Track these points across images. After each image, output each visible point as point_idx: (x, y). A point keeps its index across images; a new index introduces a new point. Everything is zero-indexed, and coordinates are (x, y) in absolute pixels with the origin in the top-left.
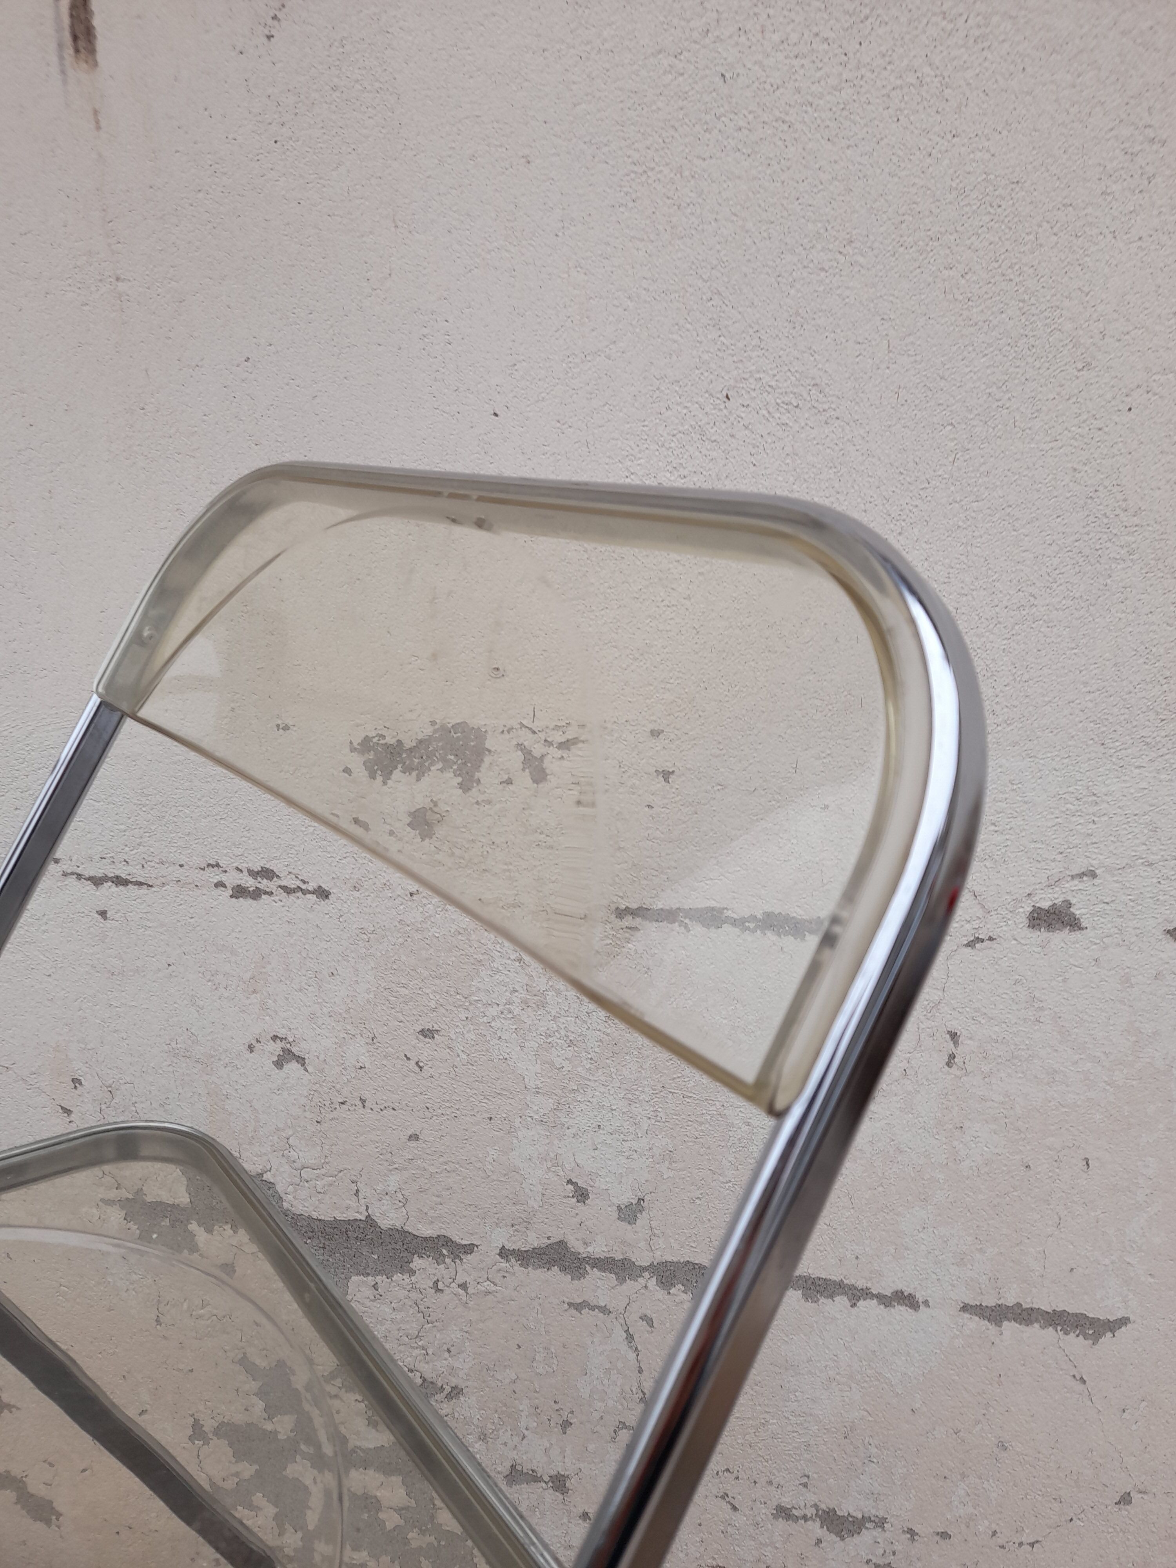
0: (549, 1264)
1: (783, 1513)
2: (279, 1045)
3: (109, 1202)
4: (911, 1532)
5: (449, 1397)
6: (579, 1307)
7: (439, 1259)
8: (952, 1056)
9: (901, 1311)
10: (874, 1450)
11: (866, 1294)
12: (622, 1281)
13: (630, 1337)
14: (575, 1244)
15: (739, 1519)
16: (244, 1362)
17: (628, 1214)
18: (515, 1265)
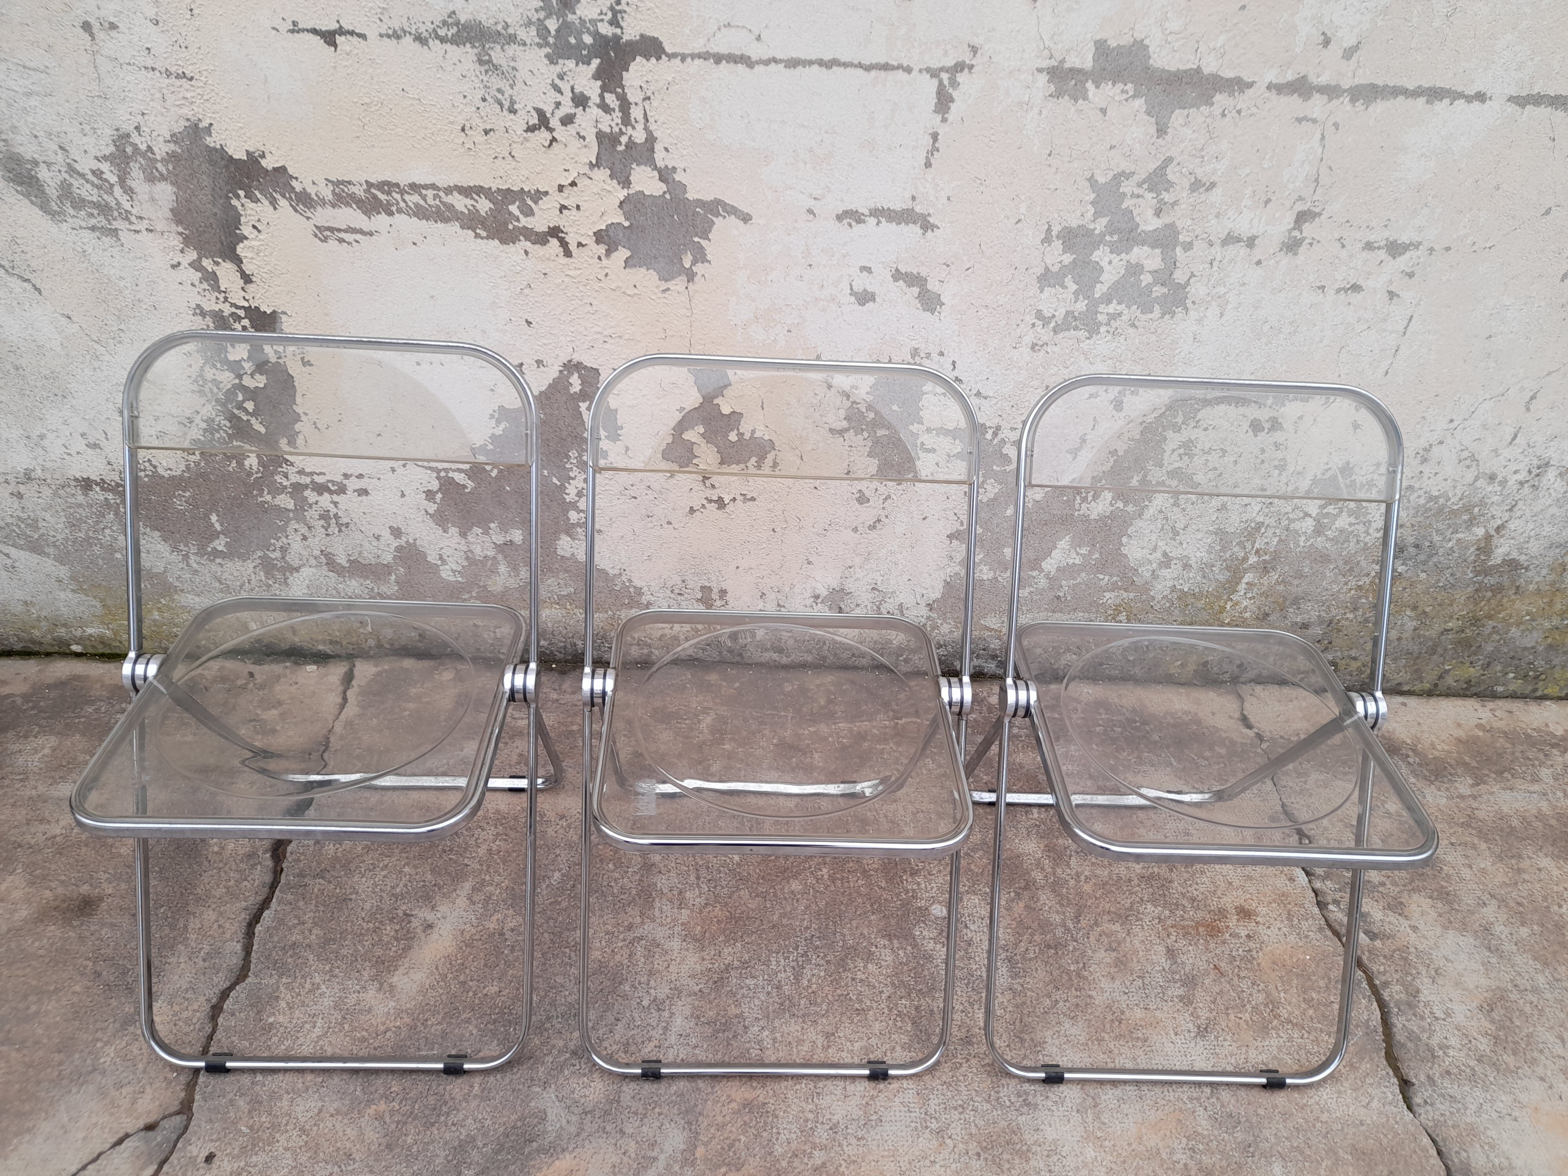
0: (1294, 92)
1: (1369, 246)
3: (1040, 70)
4: (1431, 250)
5: (1207, 190)
6: (1299, 120)
7: (1231, 94)
9: (1476, 104)
10: (1430, 198)
11: (1461, 95)
12: (1330, 100)
13: (1323, 137)
14: (1312, 77)
15: (1344, 253)
16: (1091, 180)
17: (1349, 53)
18: (1273, 95)
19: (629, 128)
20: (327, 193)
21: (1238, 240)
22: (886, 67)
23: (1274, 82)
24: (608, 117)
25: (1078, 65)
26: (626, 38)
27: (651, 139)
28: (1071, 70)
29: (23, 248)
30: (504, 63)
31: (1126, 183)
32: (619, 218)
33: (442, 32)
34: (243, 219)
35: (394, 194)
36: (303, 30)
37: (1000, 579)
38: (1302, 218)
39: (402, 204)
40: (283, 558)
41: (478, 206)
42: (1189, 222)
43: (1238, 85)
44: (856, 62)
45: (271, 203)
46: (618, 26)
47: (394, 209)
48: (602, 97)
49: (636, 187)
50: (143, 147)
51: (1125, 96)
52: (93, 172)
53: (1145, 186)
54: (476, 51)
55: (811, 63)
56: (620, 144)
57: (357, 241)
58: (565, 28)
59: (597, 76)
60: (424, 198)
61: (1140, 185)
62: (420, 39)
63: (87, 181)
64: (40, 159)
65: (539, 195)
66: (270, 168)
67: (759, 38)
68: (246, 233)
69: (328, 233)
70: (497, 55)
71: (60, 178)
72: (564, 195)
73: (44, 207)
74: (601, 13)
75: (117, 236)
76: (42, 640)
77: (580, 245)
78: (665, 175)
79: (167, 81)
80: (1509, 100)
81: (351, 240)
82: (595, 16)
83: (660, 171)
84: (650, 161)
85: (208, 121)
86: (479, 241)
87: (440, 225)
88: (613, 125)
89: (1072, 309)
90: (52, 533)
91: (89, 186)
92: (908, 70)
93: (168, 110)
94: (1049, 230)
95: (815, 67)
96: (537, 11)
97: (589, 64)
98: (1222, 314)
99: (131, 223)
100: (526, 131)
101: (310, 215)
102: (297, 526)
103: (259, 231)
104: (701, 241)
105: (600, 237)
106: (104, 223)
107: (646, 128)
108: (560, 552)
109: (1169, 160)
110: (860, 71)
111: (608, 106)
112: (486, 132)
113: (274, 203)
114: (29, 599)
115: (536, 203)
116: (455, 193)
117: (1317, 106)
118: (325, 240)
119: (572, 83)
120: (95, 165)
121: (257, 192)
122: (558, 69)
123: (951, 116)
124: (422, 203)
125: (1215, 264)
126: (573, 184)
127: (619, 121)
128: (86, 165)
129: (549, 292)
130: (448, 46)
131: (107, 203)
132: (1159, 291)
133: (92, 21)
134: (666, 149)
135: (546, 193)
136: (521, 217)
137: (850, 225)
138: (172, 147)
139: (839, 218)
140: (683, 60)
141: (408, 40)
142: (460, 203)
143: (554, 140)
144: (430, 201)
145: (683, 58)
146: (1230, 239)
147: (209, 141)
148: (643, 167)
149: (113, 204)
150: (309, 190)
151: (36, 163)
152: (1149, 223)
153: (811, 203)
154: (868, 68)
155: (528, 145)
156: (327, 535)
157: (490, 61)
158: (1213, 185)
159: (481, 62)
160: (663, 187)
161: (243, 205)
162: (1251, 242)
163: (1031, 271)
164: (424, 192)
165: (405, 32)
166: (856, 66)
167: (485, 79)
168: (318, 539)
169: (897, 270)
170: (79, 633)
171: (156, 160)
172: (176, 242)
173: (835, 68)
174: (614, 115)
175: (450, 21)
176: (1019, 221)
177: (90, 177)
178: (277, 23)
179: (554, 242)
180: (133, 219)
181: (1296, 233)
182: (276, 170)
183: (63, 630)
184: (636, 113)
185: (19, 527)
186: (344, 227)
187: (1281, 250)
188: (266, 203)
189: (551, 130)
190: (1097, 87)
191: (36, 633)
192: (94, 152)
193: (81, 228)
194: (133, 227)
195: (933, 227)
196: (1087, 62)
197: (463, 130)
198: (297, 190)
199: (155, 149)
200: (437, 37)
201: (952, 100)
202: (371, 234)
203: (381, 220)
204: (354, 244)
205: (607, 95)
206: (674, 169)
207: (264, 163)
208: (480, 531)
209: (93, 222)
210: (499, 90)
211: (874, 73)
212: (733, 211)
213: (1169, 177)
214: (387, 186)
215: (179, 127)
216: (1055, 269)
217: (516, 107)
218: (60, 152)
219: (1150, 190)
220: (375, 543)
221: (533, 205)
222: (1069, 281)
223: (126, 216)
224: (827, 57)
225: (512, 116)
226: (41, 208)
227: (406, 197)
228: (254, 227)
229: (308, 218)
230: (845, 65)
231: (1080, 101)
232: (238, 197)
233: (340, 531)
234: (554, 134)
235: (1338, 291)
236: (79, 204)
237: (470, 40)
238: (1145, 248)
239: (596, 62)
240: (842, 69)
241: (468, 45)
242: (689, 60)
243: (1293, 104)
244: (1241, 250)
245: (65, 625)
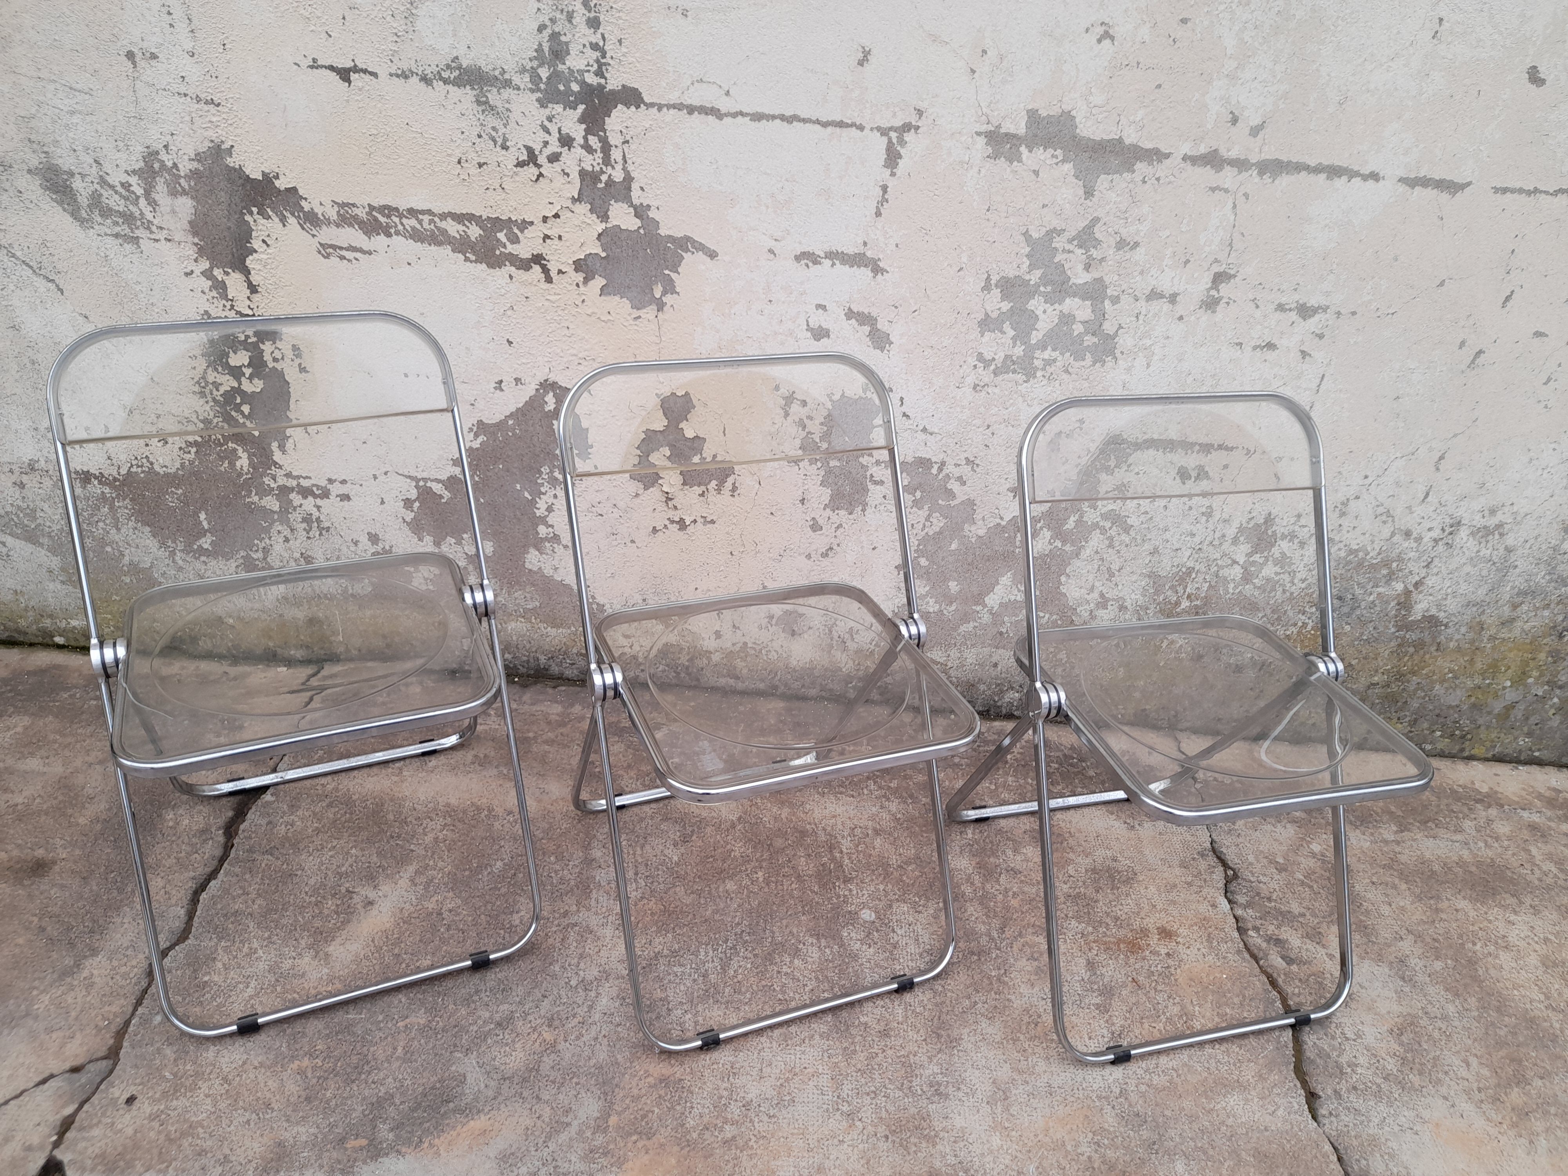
0: (1206, 164)
1: (1281, 308)
2: (1104, 28)
3: (979, 134)
4: (1339, 313)
5: (1131, 249)
6: (1213, 189)
7: (1150, 163)
8: (1437, 32)
9: (1371, 183)
10: (1335, 266)
11: (1357, 174)
12: (1240, 172)
13: (1235, 206)
14: (1223, 152)
15: (1258, 314)
16: (1026, 234)
17: (1255, 131)
18: (1188, 165)
19: (609, 168)
20: (333, 213)
21: (1162, 296)
22: (841, 124)
23: (1189, 154)
24: (591, 157)
25: (1012, 130)
26: (609, 87)
27: (628, 179)
28: (1006, 134)
29: (51, 250)
30: (499, 104)
31: (1058, 239)
32: (596, 249)
33: (445, 75)
34: (254, 234)
35: (393, 218)
36: (322, 67)
37: (945, 612)
38: (1219, 278)
39: (400, 227)
40: (265, 559)
41: (469, 232)
42: (1116, 278)
43: (1156, 156)
44: (814, 119)
45: (281, 220)
46: (603, 76)
47: (393, 231)
48: (585, 138)
49: (613, 222)
50: (169, 164)
51: (1055, 160)
52: (122, 184)
53: (1075, 243)
54: (475, 93)
55: (774, 117)
56: (601, 182)
57: (357, 259)
58: (556, 76)
59: (581, 120)
60: (420, 222)
61: (1070, 241)
62: (425, 79)
63: (116, 192)
64: (76, 171)
65: (525, 225)
66: (282, 188)
67: (728, 93)
68: (256, 247)
69: (331, 250)
70: (493, 97)
71: (92, 188)
72: (548, 225)
73: (75, 214)
74: (588, 65)
75: (137, 244)
76: (27, 630)
77: (560, 272)
78: (640, 212)
79: (197, 106)
80: (1399, 181)
81: (351, 258)
82: (583, 67)
83: (635, 208)
84: (627, 199)
85: (230, 143)
86: (468, 264)
87: (433, 247)
88: (595, 164)
89: (1010, 353)
90: (48, 524)
91: (117, 197)
92: (861, 128)
93: (195, 132)
94: (988, 279)
95: (778, 121)
96: (531, 60)
97: (575, 109)
98: (1148, 366)
99: (152, 232)
100: (516, 166)
101: (315, 232)
102: (280, 528)
103: (268, 246)
104: (672, 274)
105: (578, 265)
106: (127, 231)
107: (624, 169)
108: (527, 565)
109: (1096, 220)
110: (818, 127)
111: (591, 147)
112: (480, 165)
113: (283, 220)
114: (19, 588)
115: (522, 231)
116: (449, 219)
117: (1228, 177)
118: (327, 256)
119: (559, 125)
120: (124, 178)
121: (269, 210)
122: (547, 112)
123: (899, 171)
124: (418, 226)
125: (1141, 317)
126: (556, 216)
127: (601, 161)
128: (116, 178)
129: (530, 314)
130: (450, 87)
131: (132, 213)
132: (1090, 340)
133: (136, 51)
134: (642, 189)
135: (532, 223)
136: (508, 244)
137: (807, 266)
138: (195, 165)
139: (798, 258)
140: (660, 110)
141: (415, 80)
142: (453, 228)
143: (541, 175)
144: (426, 225)
145: (660, 107)
146: (1154, 295)
147: (230, 162)
148: (620, 204)
149: (137, 214)
150: (316, 210)
151: (72, 175)
152: (1080, 277)
153: (772, 244)
154: (825, 125)
155: (517, 178)
156: (309, 538)
157: (486, 103)
158: (1137, 244)
159: (479, 103)
160: (638, 223)
161: (255, 221)
162: (1173, 299)
163: (972, 316)
164: (420, 217)
165: (412, 73)
166: (814, 122)
167: (482, 118)
168: (299, 541)
169: (850, 309)
170: (63, 624)
171: (180, 176)
172: (191, 252)
173: (795, 123)
174: (596, 156)
175: (453, 65)
176: (961, 269)
177: (119, 188)
178: (299, 59)
179: (537, 269)
180: (154, 228)
181: (1213, 293)
182: (287, 190)
183: (48, 621)
184: (616, 155)
185: (18, 517)
186: (345, 245)
187: (1201, 307)
188: (276, 220)
189: (539, 166)
190: (1030, 151)
191: (22, 623)
192: (124, 166)
193: (106, 235)
194: (153, 236)
195: (883, 271)
196: (1021, 130)
197: (459, 162)
198: (306, 210)
199: (180, 166)
200: (441, 78)
201: (900, 157)
202: (370, 253)
203: (380, 240)
204: (354, 261)
205: (590, 137)
206: (649, 206)
207: (277, 183)
208: (454, 541)
209: (117, 229)
210: (494, 128)
211: (830, 129)
212: (701, 247)
213: (1097, 236)
214: (388, 210)
215: (203, 147)
216: (994, 315)
217: (508, 144)
218: (94, 165)
219: (1080, 247)
220: (353, 548)
221: (519, 234)
222: (1007, 326)
223: (148, 226)
224: (788, 113)
225: (504, 152)
226: (72, 215)
227: (404, 221)
228: (264, 241)
229: (314, 236)
230: (804, 121)
231: (1015, 163)
232: (251, 213)
233: (321, 534)
234: (542, 170)
235: (1255, 348)
236: (107, 212)
237: (471, 83)
238: (1076, 300)
239: (581, 108)
240: (802, 124)
241: (468, 87)
242: (665, 109)
243: (1205, 175)
244: (1164, 306)
245: (51, 616)
